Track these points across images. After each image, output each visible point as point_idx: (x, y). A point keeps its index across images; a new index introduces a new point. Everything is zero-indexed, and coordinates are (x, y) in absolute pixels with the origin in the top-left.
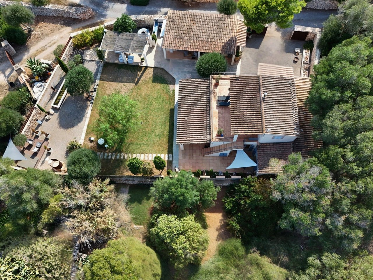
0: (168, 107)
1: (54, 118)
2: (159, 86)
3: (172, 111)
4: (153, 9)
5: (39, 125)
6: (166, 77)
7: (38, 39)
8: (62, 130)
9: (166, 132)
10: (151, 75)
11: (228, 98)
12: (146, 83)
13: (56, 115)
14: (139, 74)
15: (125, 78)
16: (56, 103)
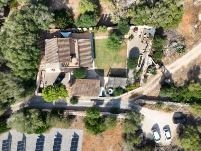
0: (97, 59)
1: (141, 51)
2: (101, 68)
3: (95, 58)
4: (108, 106)
5: (147, 47)
6: (99, 72)
7: (156, 88)
8: (137, 46)
9: (96, 48)
10: (105, 73)
11: (72, 58)
12: (106, 69)
13: (140, 52)
14: (110, 73)
15: (115, 70)
16: (141, 57)
